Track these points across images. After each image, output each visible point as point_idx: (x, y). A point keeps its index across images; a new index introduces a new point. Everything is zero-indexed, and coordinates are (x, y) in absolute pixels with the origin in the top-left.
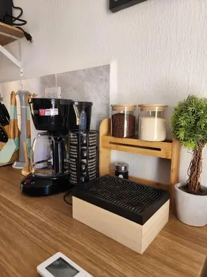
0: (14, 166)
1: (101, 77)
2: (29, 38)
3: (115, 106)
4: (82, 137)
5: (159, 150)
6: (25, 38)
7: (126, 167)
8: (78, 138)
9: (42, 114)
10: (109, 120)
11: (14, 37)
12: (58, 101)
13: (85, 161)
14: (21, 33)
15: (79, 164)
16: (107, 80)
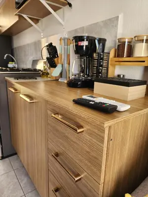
0: (60, 80)
1: (112, 24)
2: (70, 5)
3: (120, 39)
4: (100, 55)
5: (144, 61)
6: (68, 6)
7: (123, 76)
8: (98, 55)
9: (79, 45)
10: (116, 50)
11: (61, 6)
12: (88, 37)
13: (101, 68)
14: (66, 3)
15: (98, 70)
16: (116, 26)
